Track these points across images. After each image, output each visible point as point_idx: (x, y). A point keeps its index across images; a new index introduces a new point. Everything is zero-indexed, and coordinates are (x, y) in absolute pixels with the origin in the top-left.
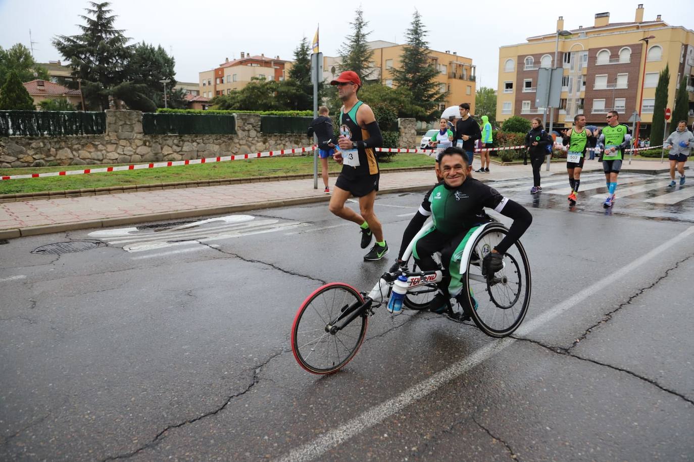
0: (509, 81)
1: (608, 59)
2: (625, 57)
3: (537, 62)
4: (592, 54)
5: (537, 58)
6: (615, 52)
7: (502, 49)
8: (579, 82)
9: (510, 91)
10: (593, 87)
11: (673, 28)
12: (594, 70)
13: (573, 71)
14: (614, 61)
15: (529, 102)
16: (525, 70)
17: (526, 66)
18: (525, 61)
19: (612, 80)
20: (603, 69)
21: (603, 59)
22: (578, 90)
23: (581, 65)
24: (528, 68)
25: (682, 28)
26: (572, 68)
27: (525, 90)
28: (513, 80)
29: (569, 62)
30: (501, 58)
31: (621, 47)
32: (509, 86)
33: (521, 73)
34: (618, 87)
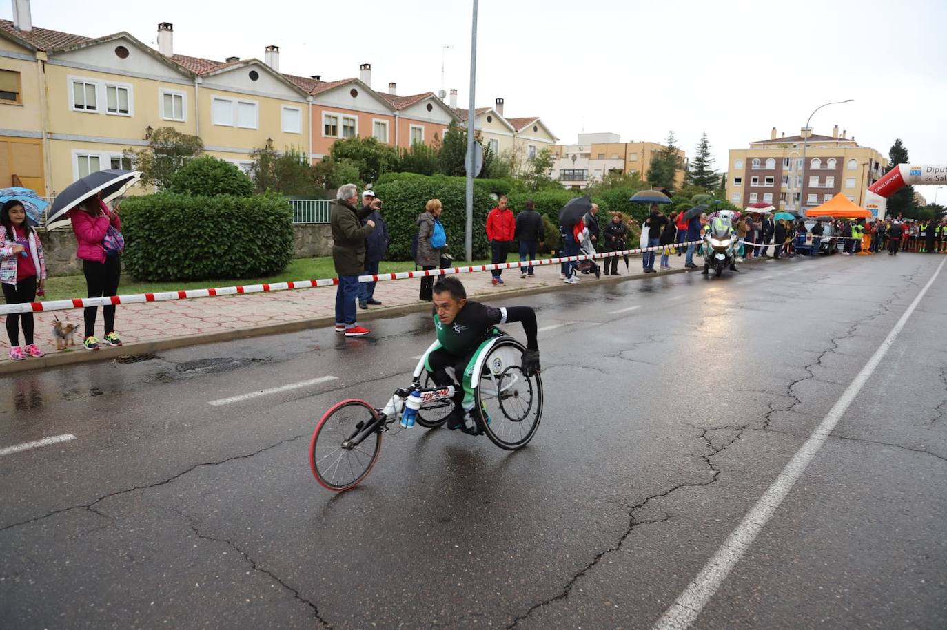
0: (738, 177)
1: (819, 165)
2: (832, 165)
3: (763, 164)
4: (808, 162)
5: (763, 161)
6: (824, 161)
7: (731, 151)
8: (796, 181)
9: (738, 185)
10: (808, 185)
11: (865, 148)
12: (808, 173)
13: (791, 172)
14: (824, 167)
15: (756, 194)
16: (753, 169)
17: (753, 166)
18: (753, 162)
19: (822, 181)
20: (815, 173)
21: (816, 165)
22: (795, 187)
23: (797, 168)
24: (755, 167)
25: (869, 148)
26: (790, 170)
27: (752, 185)
28: (742, 176)
29: (788, 165)
30: (730, 158)
31: (829, 158)
32: (738, 180)
33: (749, 170)
34: (827, 186)
